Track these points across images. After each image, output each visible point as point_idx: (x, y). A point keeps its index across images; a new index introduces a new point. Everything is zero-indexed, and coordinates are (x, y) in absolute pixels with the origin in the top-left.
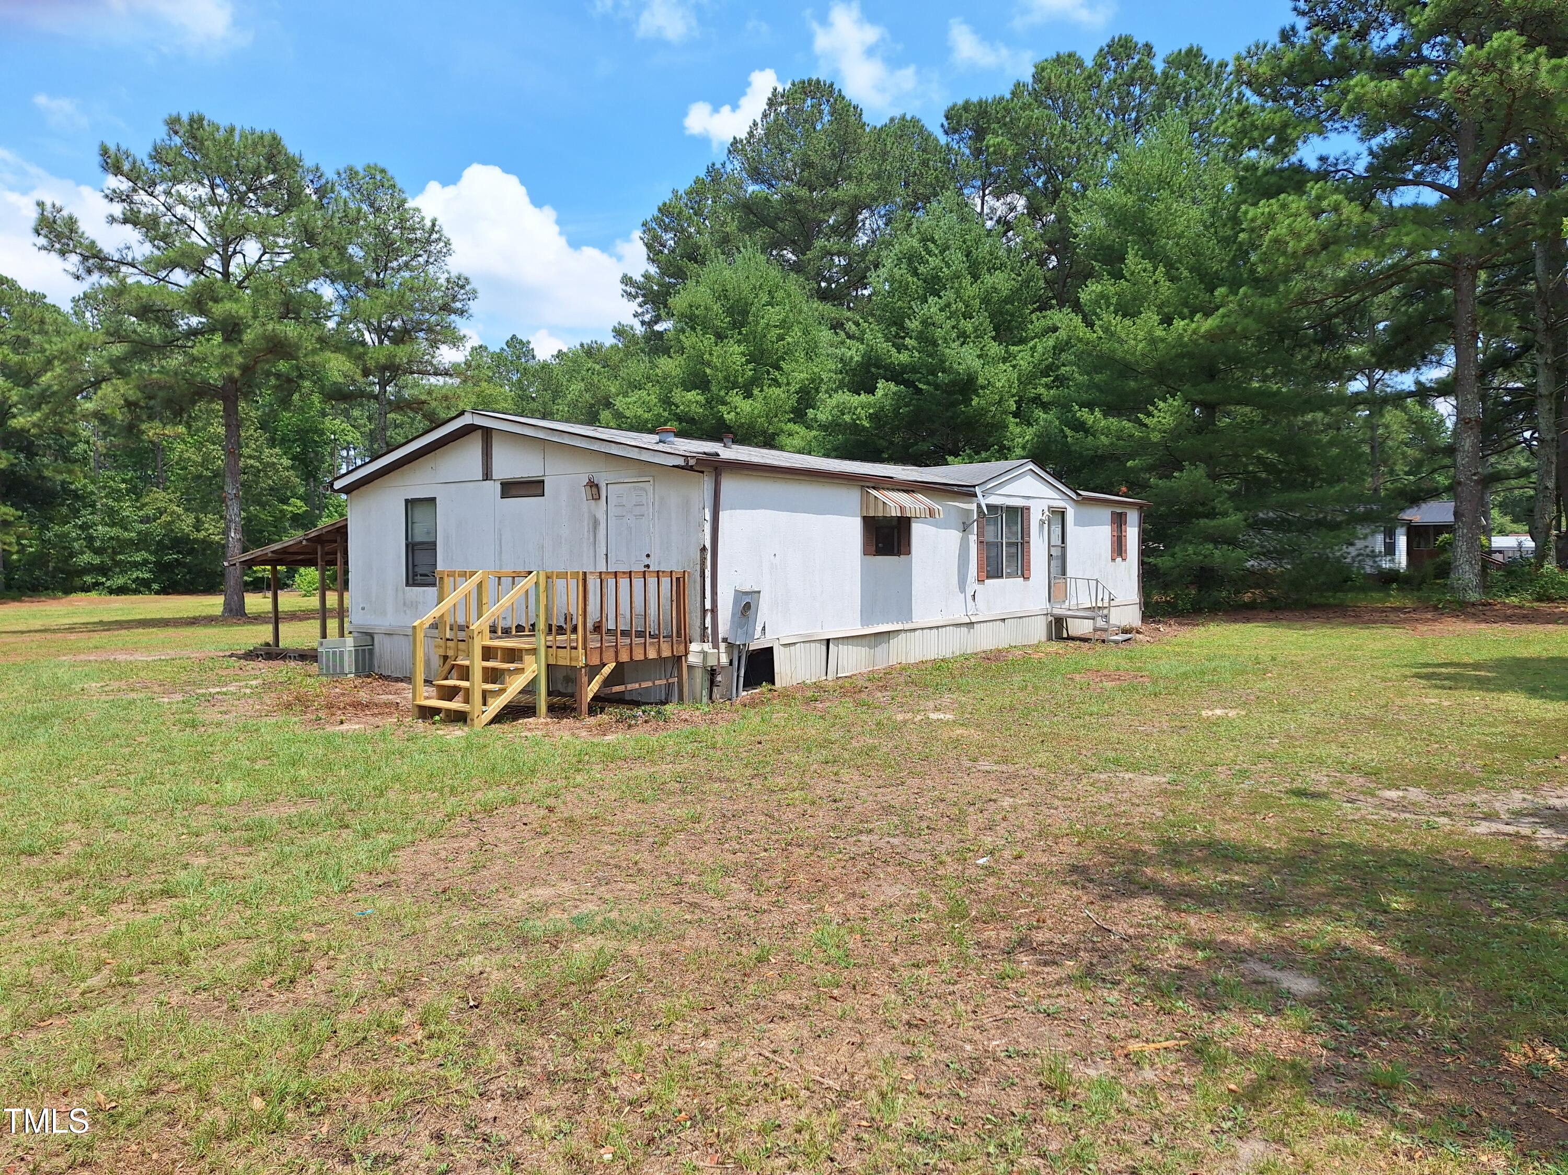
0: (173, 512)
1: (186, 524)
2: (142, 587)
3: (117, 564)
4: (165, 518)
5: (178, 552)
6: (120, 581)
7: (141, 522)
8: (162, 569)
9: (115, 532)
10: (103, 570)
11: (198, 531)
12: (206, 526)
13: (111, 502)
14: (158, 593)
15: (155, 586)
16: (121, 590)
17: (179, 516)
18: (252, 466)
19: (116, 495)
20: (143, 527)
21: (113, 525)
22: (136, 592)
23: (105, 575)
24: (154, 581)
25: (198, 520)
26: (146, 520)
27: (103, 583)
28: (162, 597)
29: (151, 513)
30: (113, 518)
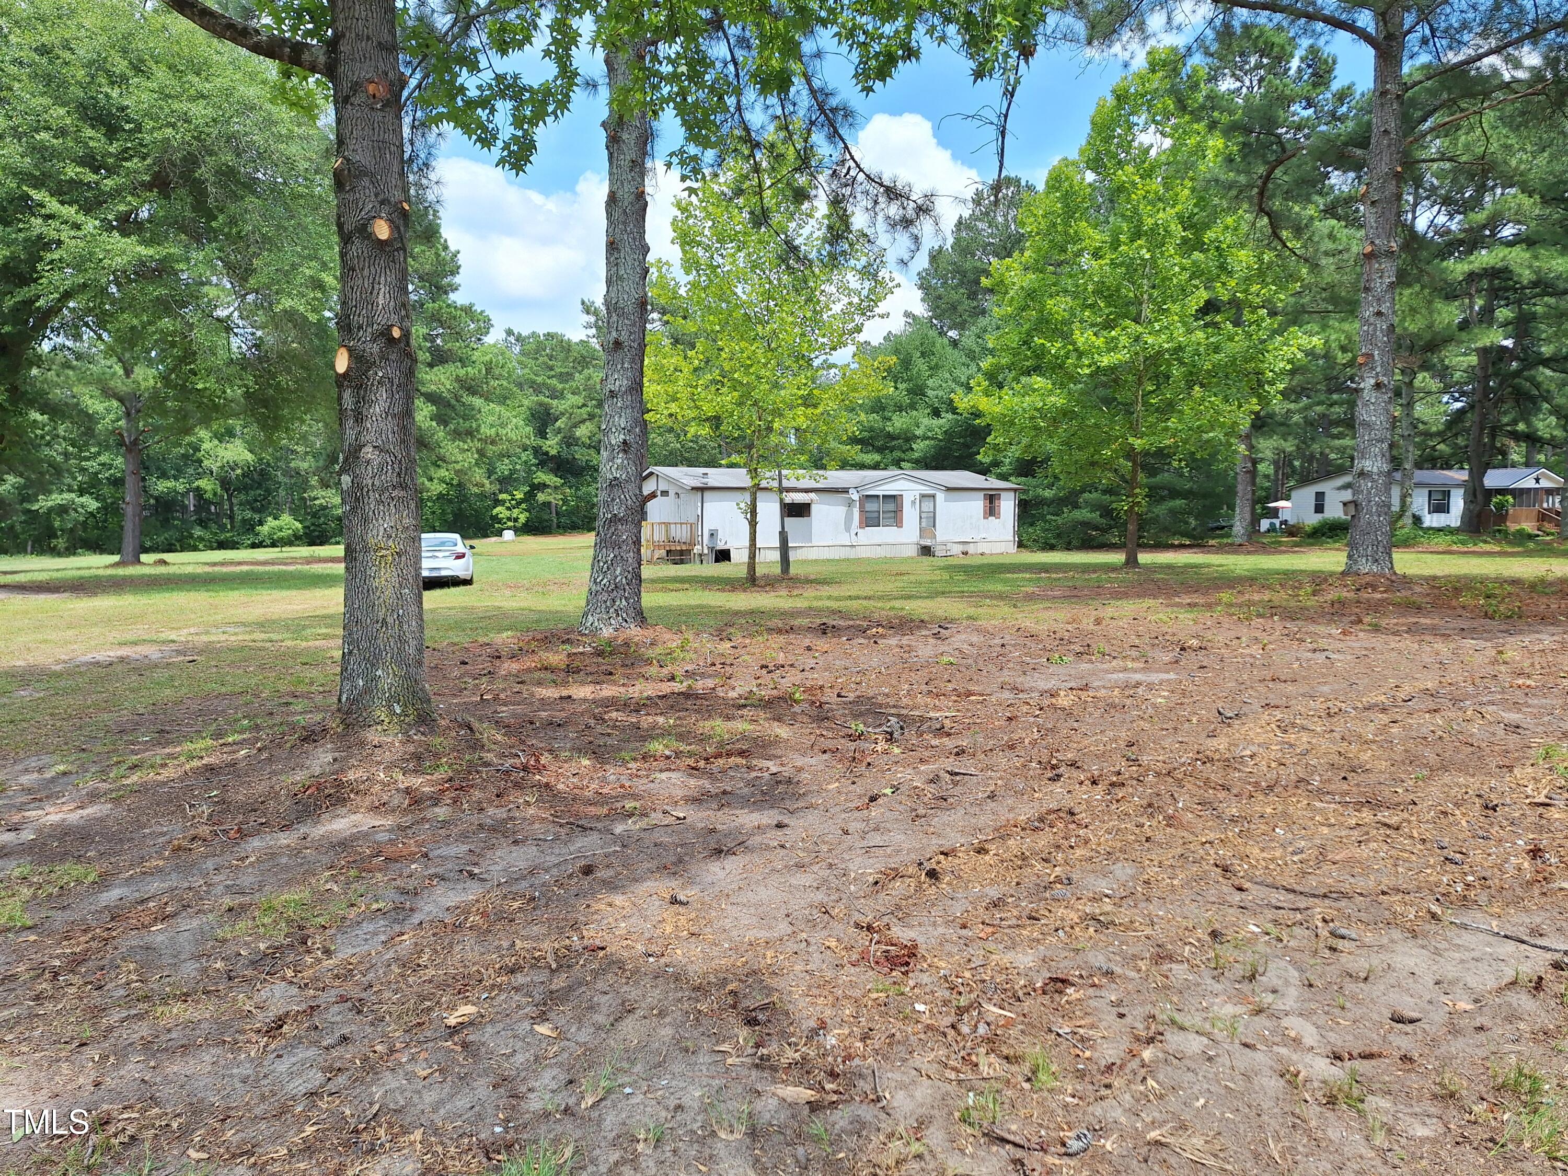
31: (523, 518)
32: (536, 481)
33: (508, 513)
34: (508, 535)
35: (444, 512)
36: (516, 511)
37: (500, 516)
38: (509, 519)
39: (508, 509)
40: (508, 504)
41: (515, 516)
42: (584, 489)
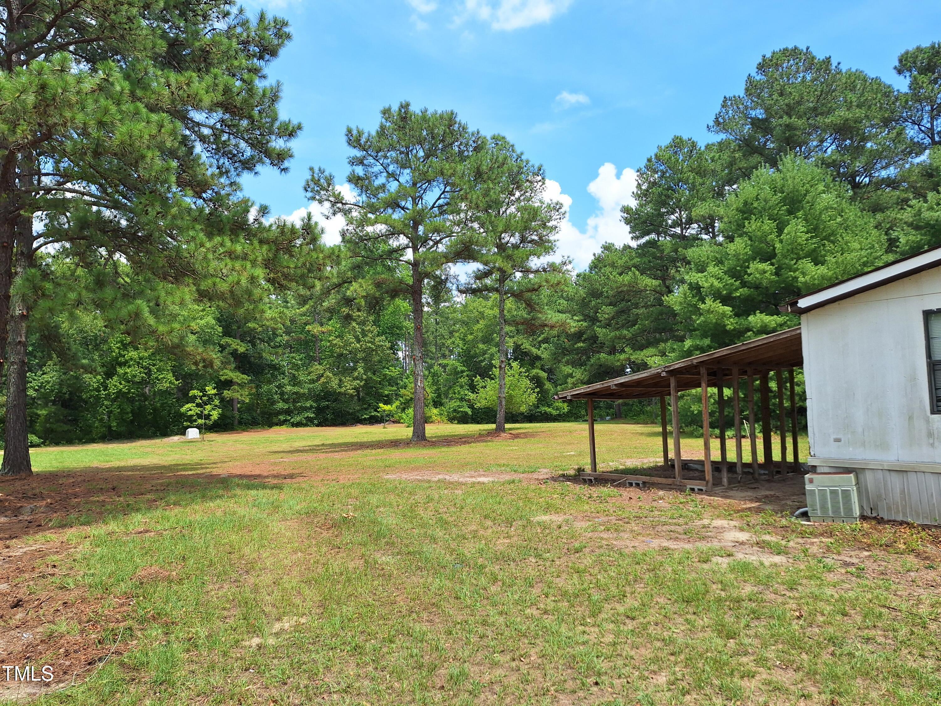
0: (328, 376)
1: (334, 384)
2: (308, 423)
3: (296, 408)
4: (323, 380)
5: (328, 401)
6: (298, 419)
7: (310, 383)
8: (319, 411)
9: (296, 389)
10: (288, 412)
11: (341, 387)
12: (346, 384)
13: (293, 372)
14: (317, 426)
15: (316, 422)
16: (298, 425)
17: (331, 378)
18: (370, 347)
19: (296, 367)
20: (311, 386)
21: (294, 385)
22: (306, 425)
23: (289, 415)
24: (315, 418)
25: (340, 380)
26: (313, 381)
27: (289, 420)
28: (320, 428)
29: (315, 378)
30: (294, 381)
31: (215, 415)
32: (222, 378)
33: (198, 410)
34: (193, 433)
35: (123, 412)
36: (208, 407)
37: (190, 413)
38: (200, 416)
39: (198, 405)
40: (198, 401)
41: (206, 412)
42: (265, 388)
